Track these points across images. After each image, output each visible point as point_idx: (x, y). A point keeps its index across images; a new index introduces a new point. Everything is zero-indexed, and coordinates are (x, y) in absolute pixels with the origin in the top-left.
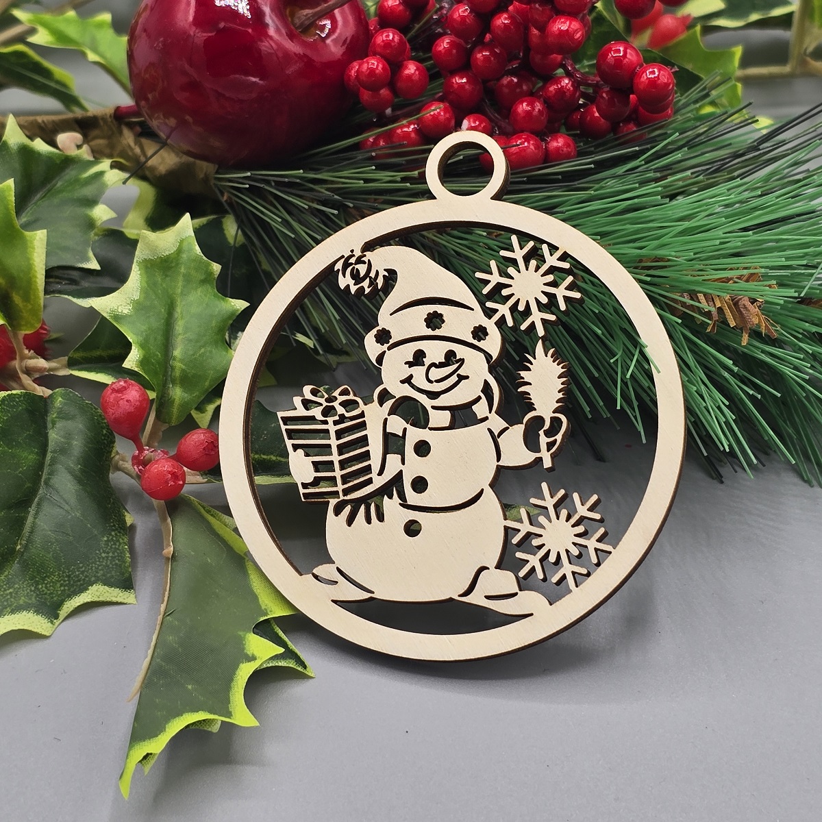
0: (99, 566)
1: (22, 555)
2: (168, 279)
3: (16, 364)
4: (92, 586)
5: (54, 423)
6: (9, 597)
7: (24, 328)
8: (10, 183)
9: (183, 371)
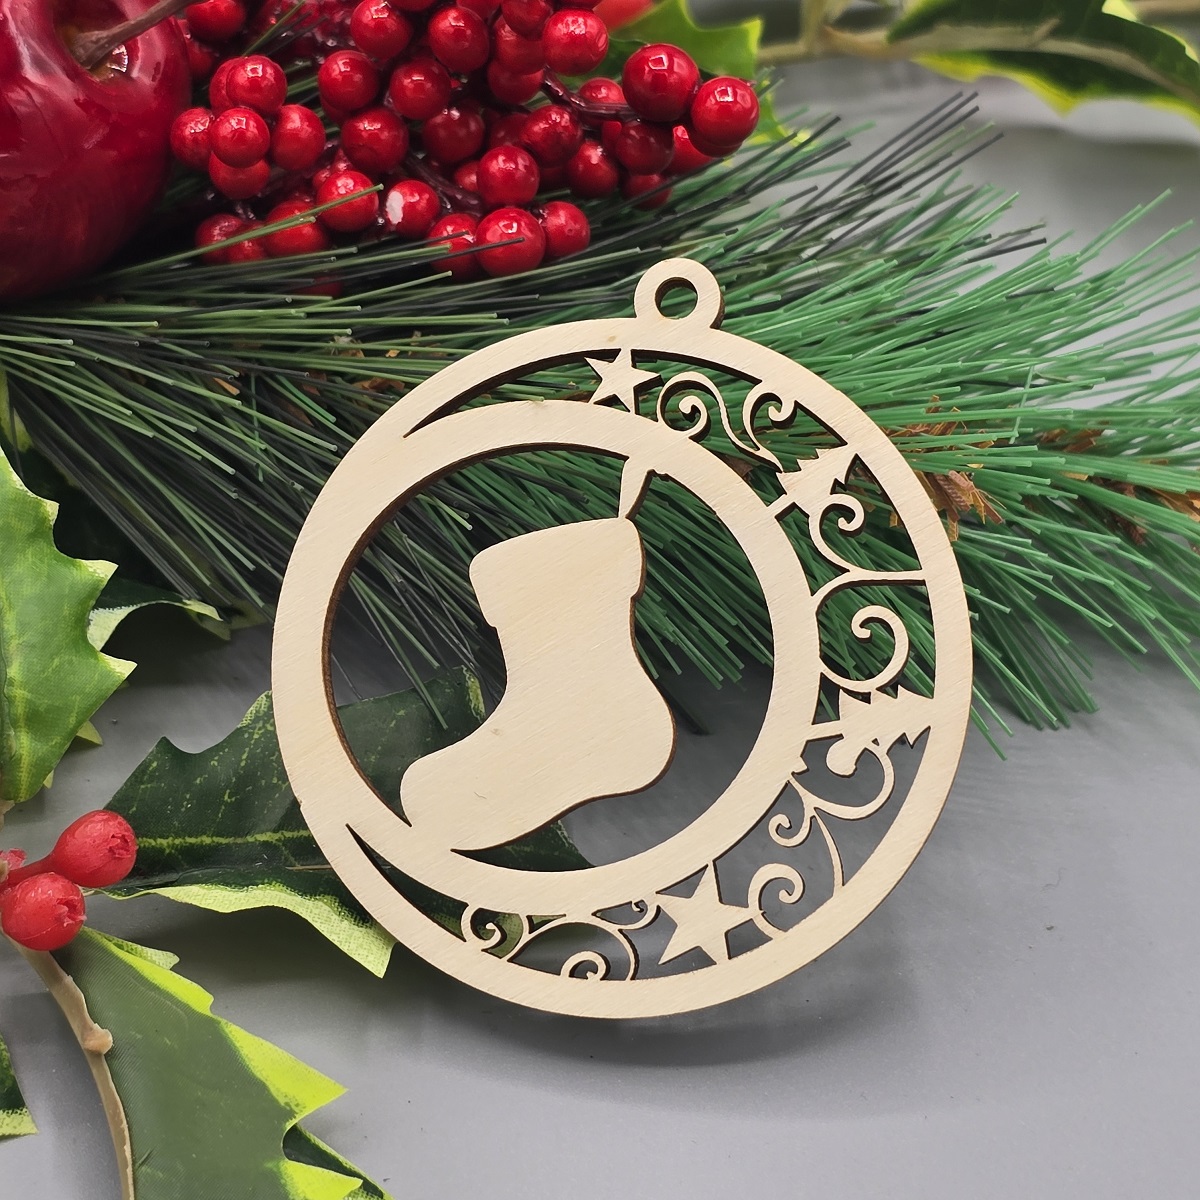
9: (29, 702)
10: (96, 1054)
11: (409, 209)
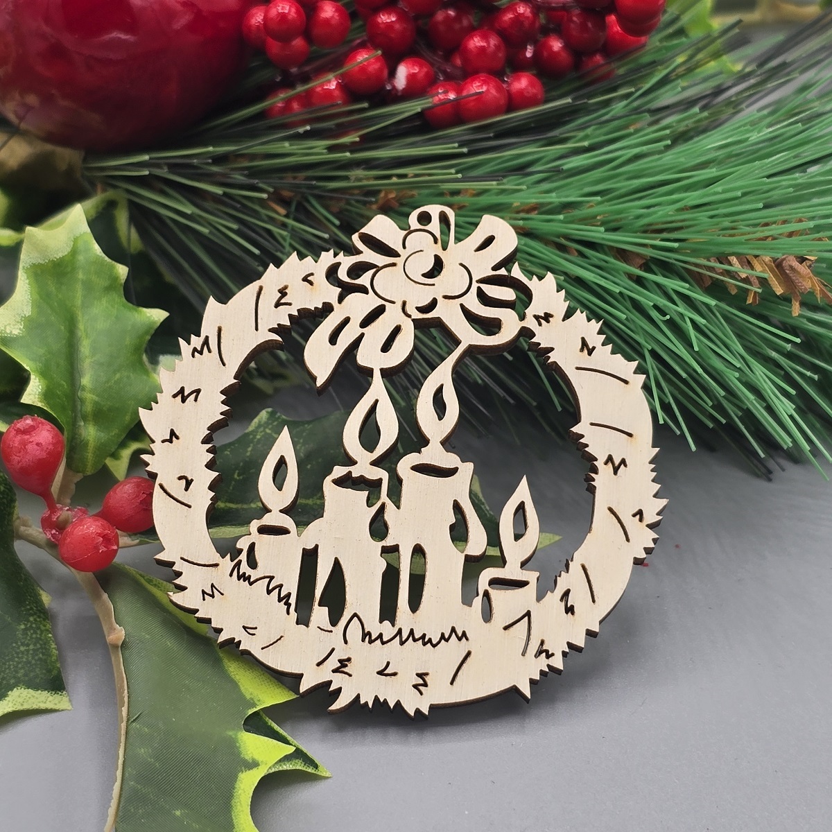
0: (18, 663)
2: (64, 288)
4: (12, 690)
9: (96, 403)
10: (115, 647)
11: (411, 78)
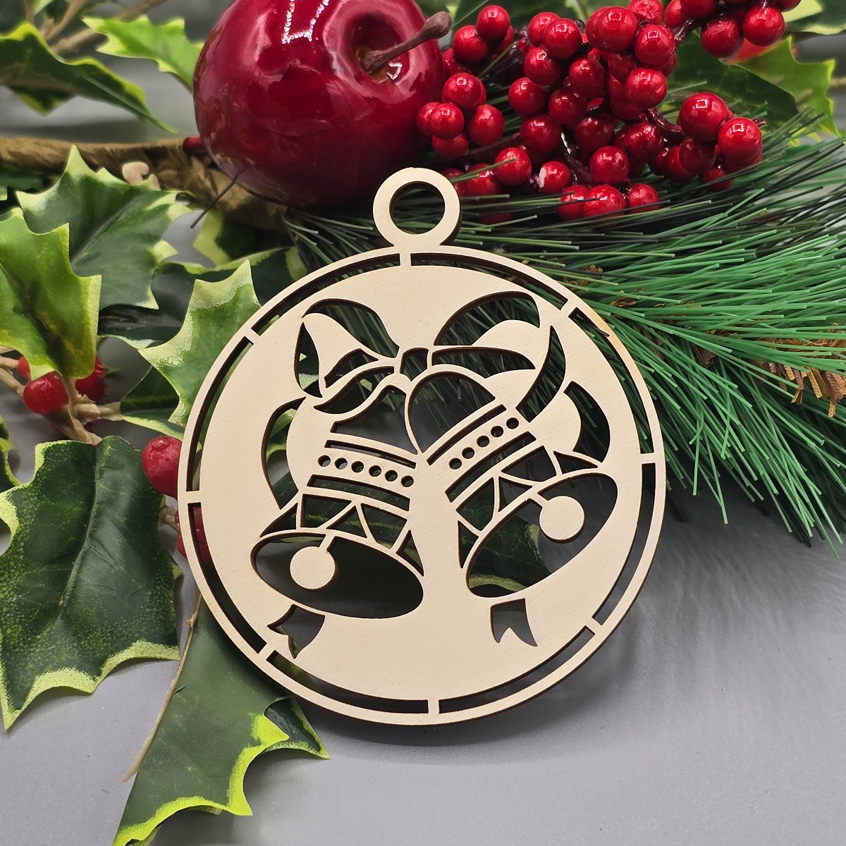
0: (143, 621)
1: (65, 611)
2: (222, 329)
3: (68, 408)
4: (136, 642)
5: (102, 473)
6: (50, 653)
7: (77, 374)
8: (65, 227)
